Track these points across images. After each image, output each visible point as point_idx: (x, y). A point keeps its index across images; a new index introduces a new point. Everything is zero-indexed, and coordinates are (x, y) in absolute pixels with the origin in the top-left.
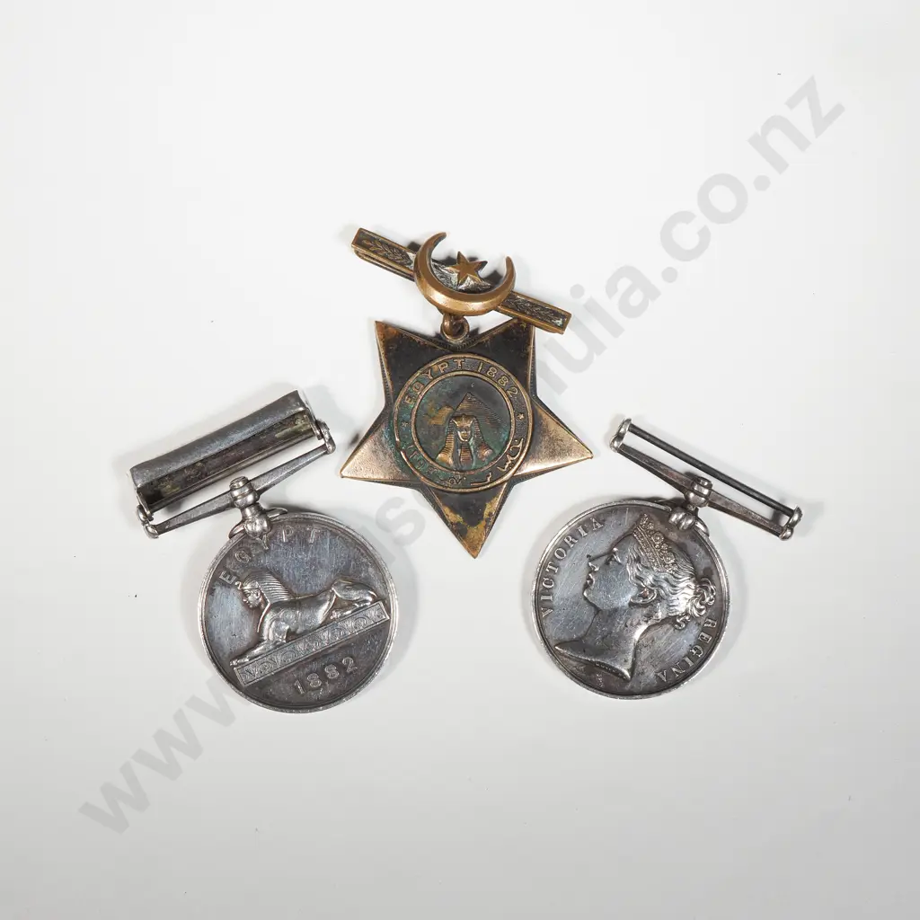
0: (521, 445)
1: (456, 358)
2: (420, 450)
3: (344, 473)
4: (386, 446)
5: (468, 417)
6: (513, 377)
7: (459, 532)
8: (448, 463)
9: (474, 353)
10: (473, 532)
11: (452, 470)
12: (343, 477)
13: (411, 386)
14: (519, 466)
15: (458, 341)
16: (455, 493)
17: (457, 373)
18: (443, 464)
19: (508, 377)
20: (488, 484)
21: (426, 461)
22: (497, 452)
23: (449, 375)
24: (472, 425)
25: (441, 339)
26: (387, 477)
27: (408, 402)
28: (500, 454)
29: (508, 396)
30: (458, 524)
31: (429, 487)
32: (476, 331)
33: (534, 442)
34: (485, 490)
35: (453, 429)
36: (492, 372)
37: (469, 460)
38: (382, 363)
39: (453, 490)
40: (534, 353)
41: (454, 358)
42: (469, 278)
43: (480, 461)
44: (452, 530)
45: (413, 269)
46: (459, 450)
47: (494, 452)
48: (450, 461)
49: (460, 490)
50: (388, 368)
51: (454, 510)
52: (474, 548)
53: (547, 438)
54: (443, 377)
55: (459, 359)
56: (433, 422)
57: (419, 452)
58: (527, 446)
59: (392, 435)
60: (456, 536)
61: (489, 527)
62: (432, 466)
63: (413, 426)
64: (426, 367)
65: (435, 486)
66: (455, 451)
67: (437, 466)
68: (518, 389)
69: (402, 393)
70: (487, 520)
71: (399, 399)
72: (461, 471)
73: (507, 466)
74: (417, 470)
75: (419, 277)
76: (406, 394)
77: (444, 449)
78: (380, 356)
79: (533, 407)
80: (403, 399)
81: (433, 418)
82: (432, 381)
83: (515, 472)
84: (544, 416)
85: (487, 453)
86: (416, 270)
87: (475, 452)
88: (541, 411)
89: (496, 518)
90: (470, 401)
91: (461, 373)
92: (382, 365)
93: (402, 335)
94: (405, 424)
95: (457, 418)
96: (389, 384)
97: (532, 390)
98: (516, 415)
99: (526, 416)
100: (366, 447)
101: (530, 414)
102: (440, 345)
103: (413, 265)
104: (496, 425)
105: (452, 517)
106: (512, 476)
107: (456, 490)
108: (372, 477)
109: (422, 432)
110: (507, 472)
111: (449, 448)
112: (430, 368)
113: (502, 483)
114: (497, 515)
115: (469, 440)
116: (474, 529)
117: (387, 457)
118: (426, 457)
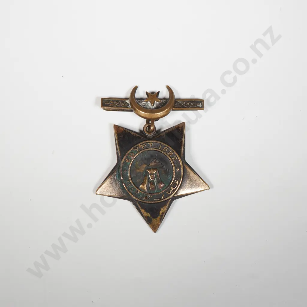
0: (177, 183)
1: (150, 142)
2: (132, 183)
3: (97, 193)
4: (117, 181)
5: (154, 169)
6: (175, 152)
7: (149, 221)
8: (144, 190)
9: (158, 140)
10: (155, 221)
11: (146, 193)
12: (97, 194)
13: (129, 154)
14: (177, 192)
15: (151, 135)
16: (147, 203)
17: (150, 149)
18: (142, 190)
19: (173, 152)
20: (162, 199)
21: (134, 188)
22: (167, 185)
23: (146, 150)
24: (156, 173)
25: (143, 133)
26: (117, 195)
27: (127, 161)
28: (168, 186)
29: (172, 160)
30: (148, 217)
31: (135, 200)
32: (159, 130)
33: (183, 181)
34: (160, 202)
35: (147, 174)
36: (166, 149)
37: (153, 189)
38: (116, 143)
39: (146, 202)
40: (184, 142)
41: (148, 142)
42: (155, 102)
43: (158, 189)
44: (145, 220)
45: (130, 107)
46: (150, 184)
47: (165, 185)
48: (146, 189)
49: (149, 202)
50: (119, 146)
51: (146, 211)
52: (155, 228)
53: (189, 180)
54: (143, 151)
55: (151, 143)
56: (138, 171)
57: (131, 184)
58: (180, 183)
59: (119, 176)
60: (147, 223)
61: (162, 219)
62: (137, 191)
63: (129, 172)
64: (136, 146)
65: (138, 200)
66: (148, 185)
67: (140, 191)
68: (177, 157)
69: (124, 158)
70: (161, 216)
71: (123, 160)
72: (150, 193)
73: (170, 192)
74: (130, 192)
75: (135, 109)
76: (126, 158)
77: (143, 183)
78: (115, 140)
79: (183, 165)
80: (125, 160)
81: (138, 169)
82: (138, 152)
83: (175, 194)
84: (188, 170)
85: (162, 185)
86: (132, 107)
87: (156, 185)
88: (187, 167)
89: (165, 215)
90: (155, 162)
91: (151, 149)
92: (116, 145)
93: (125, 131)
94: (125, 171)
95: (150, 169)
96: (119, 153)
97: (183, 158)
98: (176, 169)
99: (180, 170)
100: (108, 182)
101: (182, 169)
102: (142, 136)
103: (130, 105)
104: (167, 173)
105: (146, 214)
106: (173, 196)
107: (147, 202)
108: (110, 194)
109: (133, 175)
110: (171, 194)
111: (145, 183)
112: (137, 146)
113: (169, 199)
114: (166, 214)
115: (154, 180)
116: (155, 220)
117: (117, 186)
118: (135, 187)
